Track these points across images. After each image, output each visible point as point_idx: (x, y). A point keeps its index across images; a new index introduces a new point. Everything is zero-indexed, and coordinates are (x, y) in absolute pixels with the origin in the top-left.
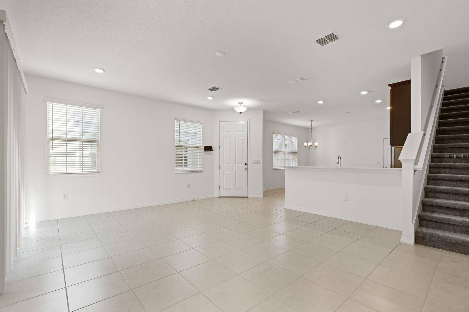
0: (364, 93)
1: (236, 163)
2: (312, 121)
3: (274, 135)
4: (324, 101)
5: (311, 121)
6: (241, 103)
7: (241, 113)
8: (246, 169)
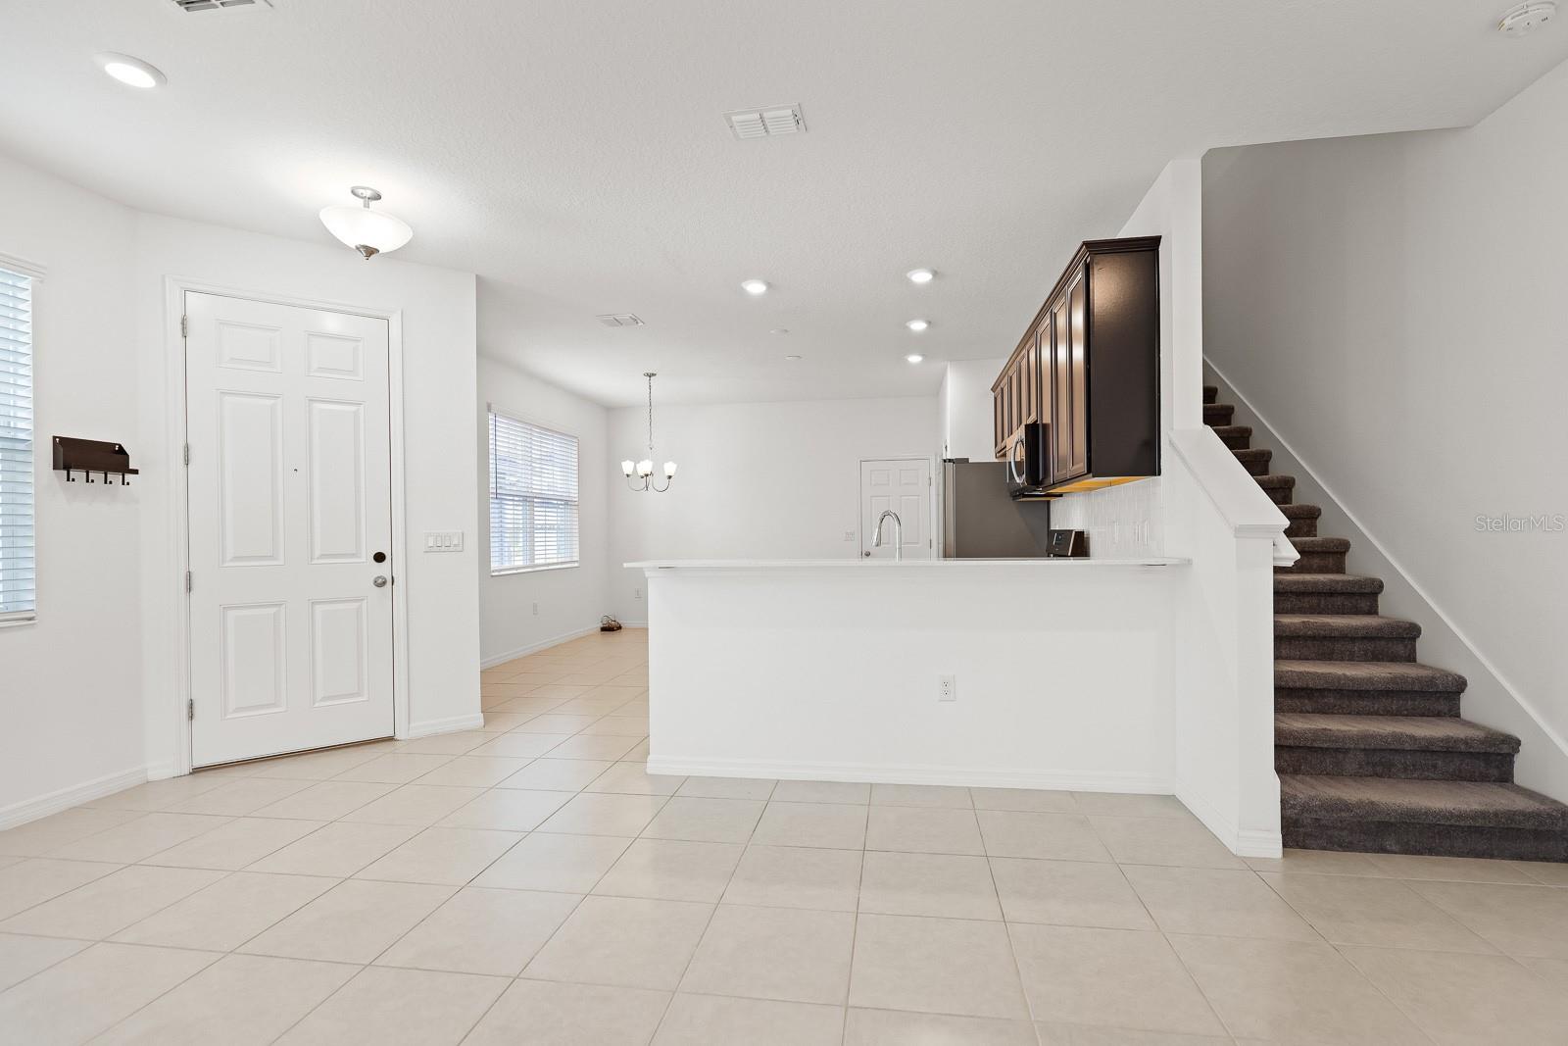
0: (921, 277)
1: (317, 553)
2: (654, 375)
3: (491, 416)
4: (769, 285)
5: (650, 376)
6: (368, 193)
7: (370, 252)
8: (380, 583)
